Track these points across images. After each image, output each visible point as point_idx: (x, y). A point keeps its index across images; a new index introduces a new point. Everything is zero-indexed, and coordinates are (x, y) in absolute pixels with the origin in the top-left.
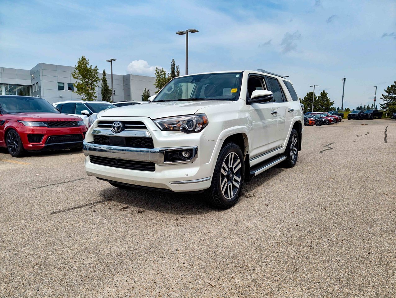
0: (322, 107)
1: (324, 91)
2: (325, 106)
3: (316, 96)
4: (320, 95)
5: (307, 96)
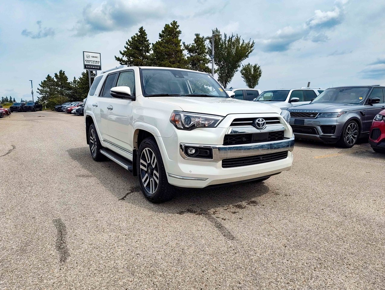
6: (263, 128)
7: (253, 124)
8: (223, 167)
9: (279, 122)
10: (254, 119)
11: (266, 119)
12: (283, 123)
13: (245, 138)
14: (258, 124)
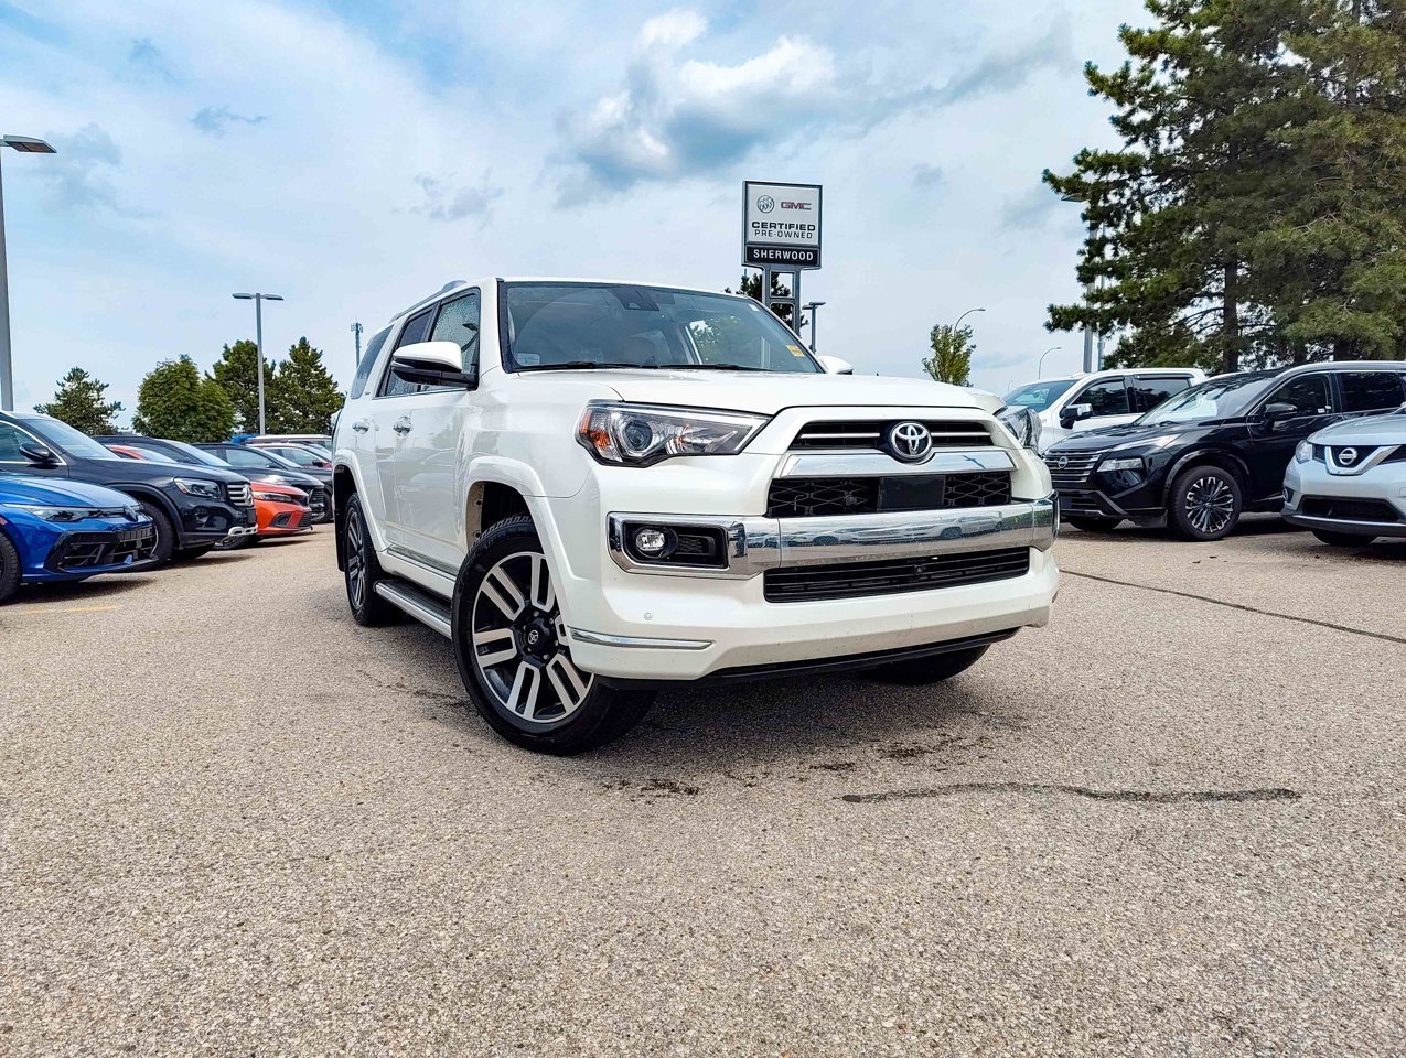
0: (306, 415)
1: (303, 341)
2: (317, 406)
3: (269, 363)
4: (289, 359)
5: (226, 359)
6: (924, 456)
7: (882, 445)
8: (769, 599)
9: (987, 441)
10: (885, 426)
11: (933, 425)
12: (1003, 443)
13: (854, 495)
14: (903, 443)
